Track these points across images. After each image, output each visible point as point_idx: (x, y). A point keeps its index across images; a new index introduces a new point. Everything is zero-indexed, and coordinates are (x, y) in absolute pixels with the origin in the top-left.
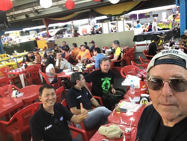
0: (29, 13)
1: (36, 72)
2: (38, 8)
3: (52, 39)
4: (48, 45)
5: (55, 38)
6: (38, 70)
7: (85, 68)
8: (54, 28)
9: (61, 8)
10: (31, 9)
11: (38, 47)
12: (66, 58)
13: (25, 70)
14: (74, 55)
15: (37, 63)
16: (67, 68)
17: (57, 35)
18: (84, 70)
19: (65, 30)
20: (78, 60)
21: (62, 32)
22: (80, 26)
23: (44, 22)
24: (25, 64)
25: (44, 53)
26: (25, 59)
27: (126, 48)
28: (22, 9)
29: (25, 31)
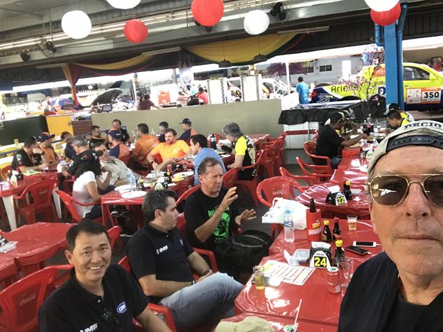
0: (31, 50)
1: (45, 192)
2: (54, 40)
3: (85, 113)
4: (73, 127)
5: (91, 111)
6: (50, 188)
7: (170, 182)
8: (90, 87)
9: (111, 41)
10: (35, 41)
11: (48, 132)
12: (122, 159)
13: (16, 186)
14: (142, 153)
15: (47, 169)
16: (126, 183)
17: (98, 105)
18: (167, 187)
19: (116, 94)
20: (152, 162)
21: (110, 99)
22: (151, 85)
23: (67, 72)
24: (17, 173)
25: (64, 145)
26: (19, 159)
27: (263, 138)
28: (15, 41)
29: (16, 95)
